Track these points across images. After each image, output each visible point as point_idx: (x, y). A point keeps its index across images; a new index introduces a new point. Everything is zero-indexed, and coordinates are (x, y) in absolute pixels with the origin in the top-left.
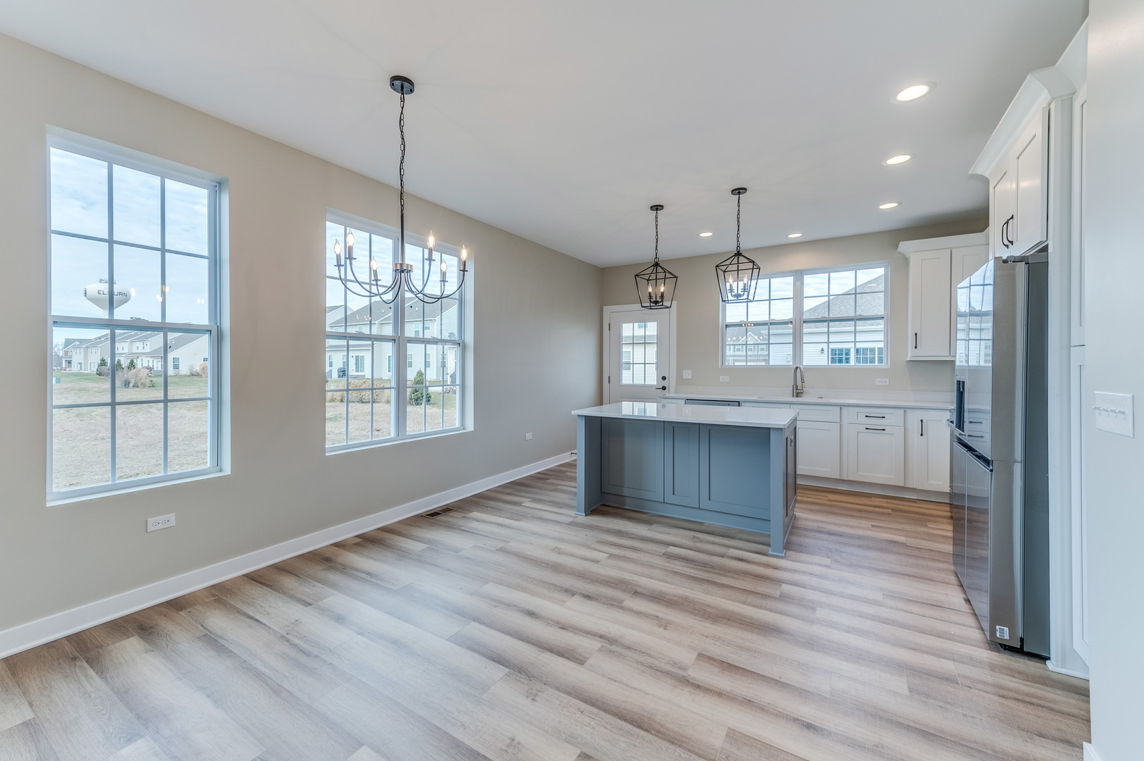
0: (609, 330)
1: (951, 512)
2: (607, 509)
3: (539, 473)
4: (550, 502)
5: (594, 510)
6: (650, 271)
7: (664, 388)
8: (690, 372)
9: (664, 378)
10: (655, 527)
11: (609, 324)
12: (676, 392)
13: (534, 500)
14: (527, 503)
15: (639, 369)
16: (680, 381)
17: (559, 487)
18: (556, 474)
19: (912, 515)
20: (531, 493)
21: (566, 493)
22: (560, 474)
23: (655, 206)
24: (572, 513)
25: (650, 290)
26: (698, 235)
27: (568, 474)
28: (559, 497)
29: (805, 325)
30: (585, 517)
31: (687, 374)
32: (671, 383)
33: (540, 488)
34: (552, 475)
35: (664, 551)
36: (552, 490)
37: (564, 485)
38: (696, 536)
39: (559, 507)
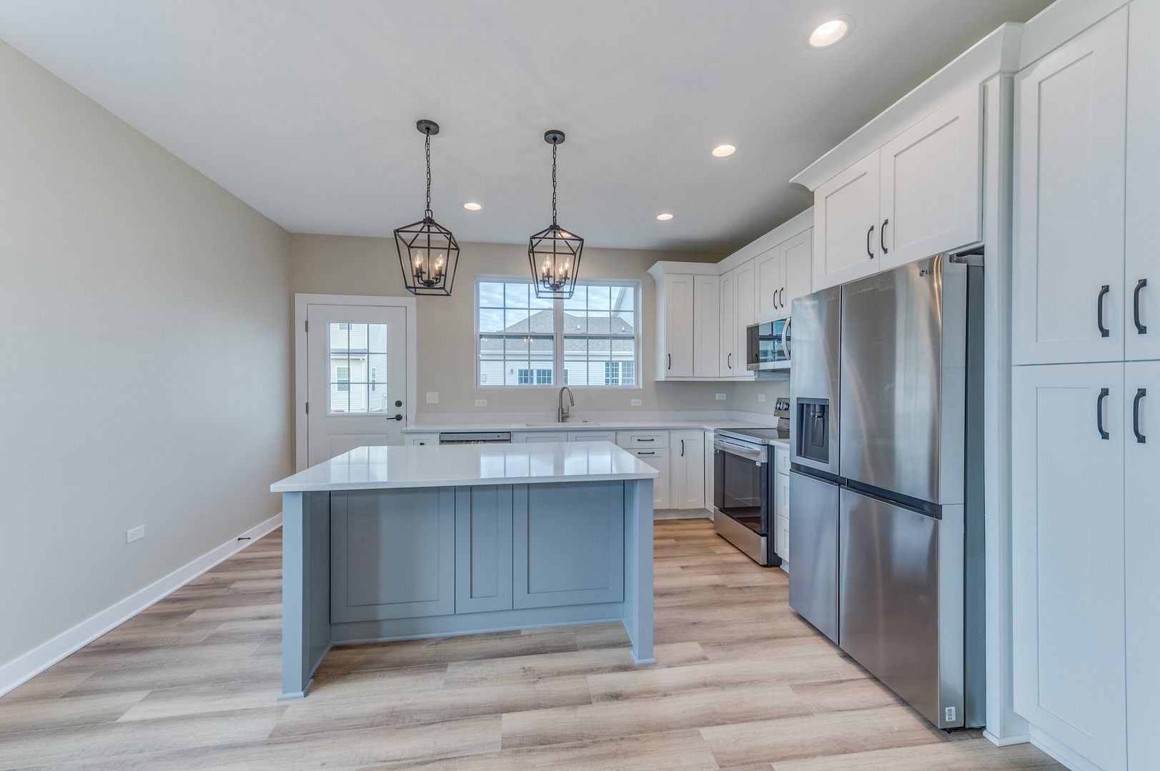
0: (307, 330)
1: (714, 529)
2: (345, 656)
3: (165, 601)
4: (205, 681)
5: (320, 667)
6: (418, 228)
7: (399, 418)
8: (436, 394)
9: (399, 404)
10: (455, 671)
11: (307, 322)
12: (417, 422)
13: (159, 691)
14: (137, 708)
15: (359, 392)
16: (422, 406)
17: (223, 628)
18: (208, 593)
19: (697, 542)
20: (146, 668)
21: (243, 641)
22: (219, 592)
23: (427, 122)
24: (268, 697)
25: (418, 262)
26: (462, 206)
27: (238, 586)
28: (230, 658)
29: (565, 340)
30: (304, 700)
31: (433, 397)
32: (410, 410)
33: (174, 645)
34: (198, 599)
35: (498, 737)
36: (207, 642)
37: (234, 620)
38: (527, 665)
39: (234, 691)
